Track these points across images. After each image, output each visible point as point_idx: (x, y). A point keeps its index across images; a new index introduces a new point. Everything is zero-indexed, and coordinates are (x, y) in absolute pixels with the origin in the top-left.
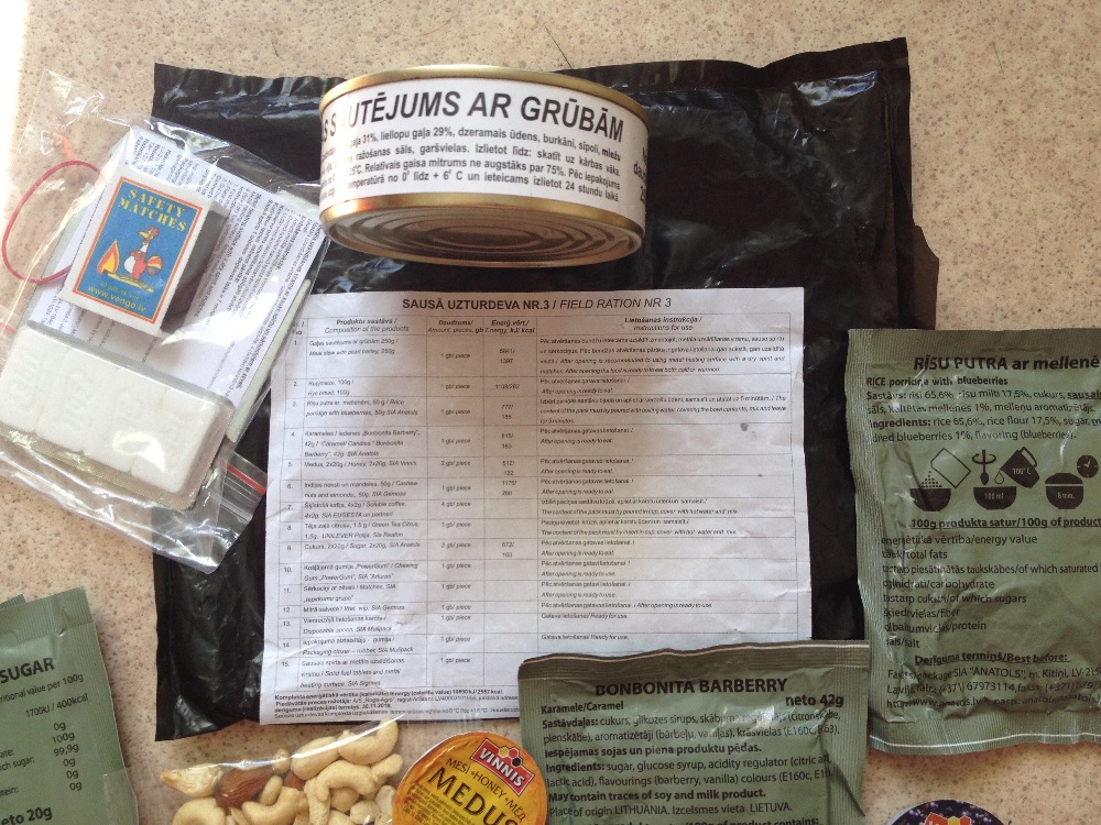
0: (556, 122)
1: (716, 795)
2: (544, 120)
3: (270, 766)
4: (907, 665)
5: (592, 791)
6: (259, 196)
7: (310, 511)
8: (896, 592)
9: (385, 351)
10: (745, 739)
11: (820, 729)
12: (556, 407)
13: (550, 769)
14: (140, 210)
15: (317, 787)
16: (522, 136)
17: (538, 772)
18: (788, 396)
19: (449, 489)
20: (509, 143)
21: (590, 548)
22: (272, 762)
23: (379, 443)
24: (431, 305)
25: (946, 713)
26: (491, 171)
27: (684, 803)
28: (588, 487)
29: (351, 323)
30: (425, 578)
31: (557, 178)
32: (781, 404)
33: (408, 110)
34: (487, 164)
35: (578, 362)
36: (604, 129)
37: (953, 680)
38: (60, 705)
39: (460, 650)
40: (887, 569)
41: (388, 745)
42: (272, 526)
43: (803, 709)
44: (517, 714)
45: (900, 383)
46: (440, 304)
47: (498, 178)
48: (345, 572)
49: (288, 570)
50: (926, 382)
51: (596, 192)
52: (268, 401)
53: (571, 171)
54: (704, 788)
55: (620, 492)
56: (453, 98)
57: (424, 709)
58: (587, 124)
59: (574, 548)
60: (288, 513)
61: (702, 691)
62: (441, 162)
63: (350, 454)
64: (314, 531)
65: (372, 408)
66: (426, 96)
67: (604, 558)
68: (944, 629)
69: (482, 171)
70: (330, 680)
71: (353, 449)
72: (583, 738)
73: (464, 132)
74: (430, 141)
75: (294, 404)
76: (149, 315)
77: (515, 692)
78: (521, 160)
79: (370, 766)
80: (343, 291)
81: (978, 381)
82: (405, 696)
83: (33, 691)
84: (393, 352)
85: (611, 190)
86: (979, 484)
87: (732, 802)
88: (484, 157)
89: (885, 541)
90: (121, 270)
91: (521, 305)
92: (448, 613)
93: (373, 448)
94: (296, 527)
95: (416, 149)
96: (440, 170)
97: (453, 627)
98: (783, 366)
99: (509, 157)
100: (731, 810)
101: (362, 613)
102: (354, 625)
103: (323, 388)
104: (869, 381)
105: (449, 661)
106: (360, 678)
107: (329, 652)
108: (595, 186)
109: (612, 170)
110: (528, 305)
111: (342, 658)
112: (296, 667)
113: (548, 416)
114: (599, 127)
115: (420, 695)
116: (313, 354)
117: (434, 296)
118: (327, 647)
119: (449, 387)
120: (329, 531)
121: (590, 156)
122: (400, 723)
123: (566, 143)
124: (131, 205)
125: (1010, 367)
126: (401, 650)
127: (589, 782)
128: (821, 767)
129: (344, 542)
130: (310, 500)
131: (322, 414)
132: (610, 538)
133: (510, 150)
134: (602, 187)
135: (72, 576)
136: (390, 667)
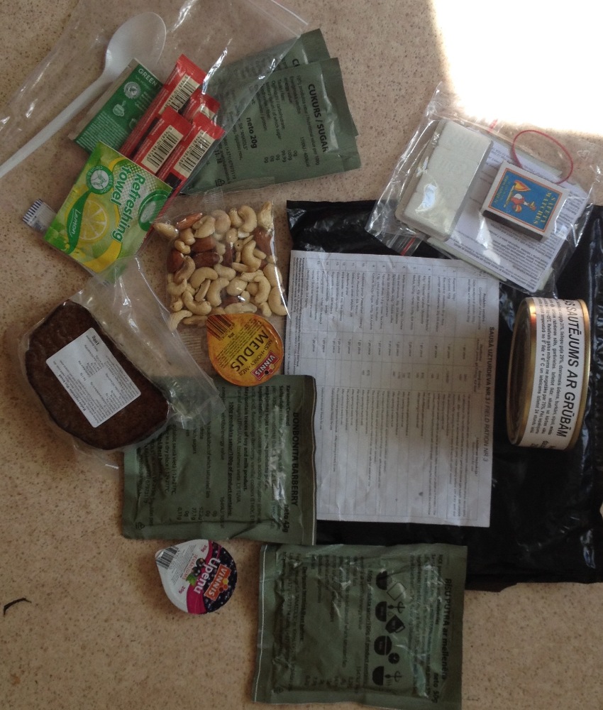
0: (564, 407)
1: (245, 467)
2: (565, 402)
3: (271, 254)
4: (302, 564)
5: (249, 409)
6: (550, 258)
7: (391, 276)
8: (338, 561)
9: (469, 317)
10: (271, 483)
11: (274, 520)
12: (436, 401)
13: (260, 388)
14: (545, 202)
15: (260, 276)
16: (558, 392)
17: (261, 382)
18: (435, 516)
19: (398, 345)
20: (555, 387)
21: (364, 414)
22: (273, 255)
23: (423, 312)
24: (491, 341)
25: (278, 581)
26: (544, 378)
27: (242, 452)
28: (395, 415)
29: (483, 301)
30: (354, 331)
31: (540, 406)
32: (432, 513)
33: (572, 344)
34: (547, 377)
35: (458, 413)
36: (562, 428)
37: (294, 585)
38: (305, 154)
39: (319, 347)
40: (348, 558)
41: (276, 311)
42: (385, 258)
43: (282, 513)
44: (286, 373)
45: (439, 571)
46: (491, 345)
47: (541, 380)
48: (360, 293)
49: (363, 265)
50: (439, 584)
51: (534, 423)
52: (446, 258)
53: (543, 412)
54: (250, 462)
55: (392, 430)
56: (576, 364)
57: (291, 328)
58: (564, 420)
59: (365, 406)
60: (391, 266)
61: (294, 464)
62: (549, 357)
63: (418, 298)
64: (381, 278)
65: (441, 310)
66: (578, 352)
67: (359, 421)
68: (319, 581)
69: (544, 374)
70: (310, 284)
71: (421, 298)
72: (274, 405)
73: (561, 367)
74: (558, 353)
75: (444, 271)
76: (493, 205)
77: (297, 373)
78: (548, 391)
79: (267, 301)
80: (500, 297)
81: (438, 609)
82: (298, 320)
83: (313, 141)
84: (468, 321)
85: (535, 430)
86: (388, 604)
87: (242, 474)
88: (550, 376)
89: (362, 558)
90: (516, 192)
91: (488, 386)
92: (337, 341)
93: (420, 308)
94: (384, 270)
95: (556, 347)
96: (545, 357)
97: (330, 344)
98: (450, 515)
99: (550, 386)
100: (238, 474)
101: (340, 300)
102: (334, 296)
103: (452, 286)
104: (441, 556)
105: (314, 342)
106: (309, 298)
107: (322, 284)
108: (537, 422)
109: (544, 431)
110: (488, 389)
111: (319, 290)
112: (317, 268)
113: (432, 396)
114: (562, 426)
115: (298, 326)
116: (469, 280)
117: (495, 343)
118: (325, 283)
119: (449, 348)
120: (381, 285)
121: (550, 421)
122: (285, 317)
123: (555, 411)
124: (548, 198)
125: (444, 627)
126: (321, 318)
127: (253, 407)
128: (256, 519)
129: (375, 293)
130: (397, 277)
131: (439, 285)
132: (369, 424)
133: (552, 386)
134: (536, 425)
135: (365, 158)
136: (313, 312)
